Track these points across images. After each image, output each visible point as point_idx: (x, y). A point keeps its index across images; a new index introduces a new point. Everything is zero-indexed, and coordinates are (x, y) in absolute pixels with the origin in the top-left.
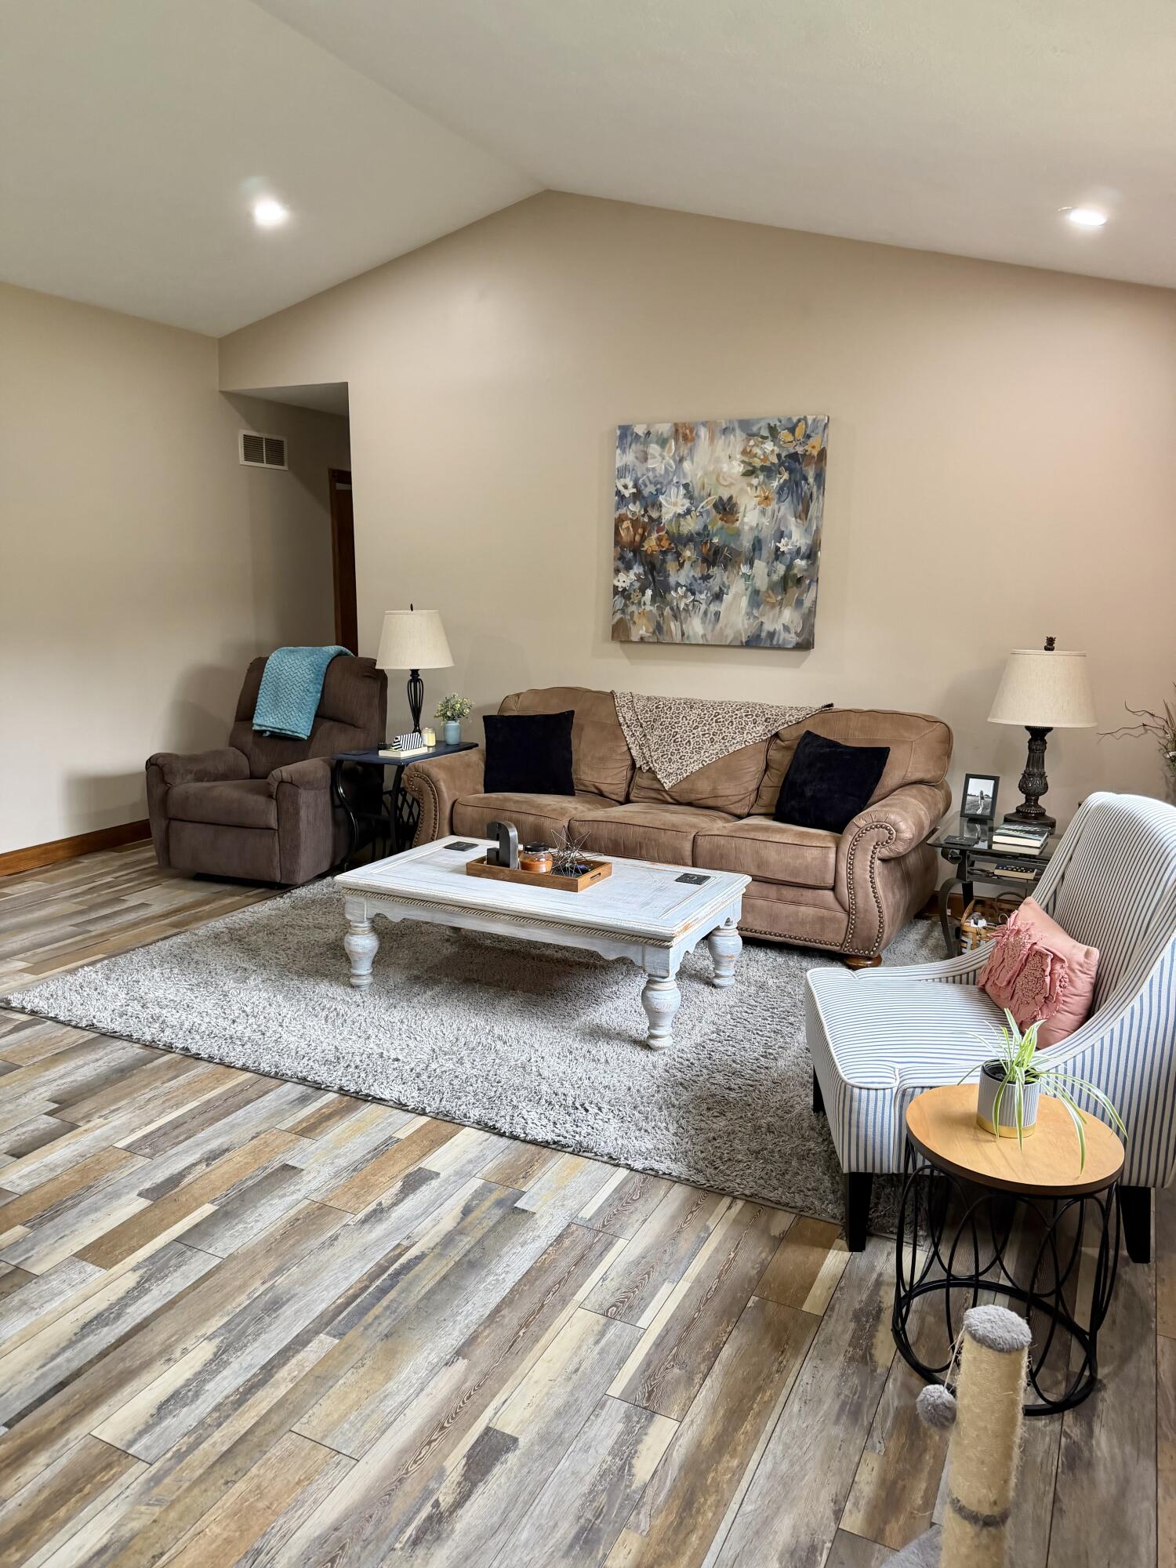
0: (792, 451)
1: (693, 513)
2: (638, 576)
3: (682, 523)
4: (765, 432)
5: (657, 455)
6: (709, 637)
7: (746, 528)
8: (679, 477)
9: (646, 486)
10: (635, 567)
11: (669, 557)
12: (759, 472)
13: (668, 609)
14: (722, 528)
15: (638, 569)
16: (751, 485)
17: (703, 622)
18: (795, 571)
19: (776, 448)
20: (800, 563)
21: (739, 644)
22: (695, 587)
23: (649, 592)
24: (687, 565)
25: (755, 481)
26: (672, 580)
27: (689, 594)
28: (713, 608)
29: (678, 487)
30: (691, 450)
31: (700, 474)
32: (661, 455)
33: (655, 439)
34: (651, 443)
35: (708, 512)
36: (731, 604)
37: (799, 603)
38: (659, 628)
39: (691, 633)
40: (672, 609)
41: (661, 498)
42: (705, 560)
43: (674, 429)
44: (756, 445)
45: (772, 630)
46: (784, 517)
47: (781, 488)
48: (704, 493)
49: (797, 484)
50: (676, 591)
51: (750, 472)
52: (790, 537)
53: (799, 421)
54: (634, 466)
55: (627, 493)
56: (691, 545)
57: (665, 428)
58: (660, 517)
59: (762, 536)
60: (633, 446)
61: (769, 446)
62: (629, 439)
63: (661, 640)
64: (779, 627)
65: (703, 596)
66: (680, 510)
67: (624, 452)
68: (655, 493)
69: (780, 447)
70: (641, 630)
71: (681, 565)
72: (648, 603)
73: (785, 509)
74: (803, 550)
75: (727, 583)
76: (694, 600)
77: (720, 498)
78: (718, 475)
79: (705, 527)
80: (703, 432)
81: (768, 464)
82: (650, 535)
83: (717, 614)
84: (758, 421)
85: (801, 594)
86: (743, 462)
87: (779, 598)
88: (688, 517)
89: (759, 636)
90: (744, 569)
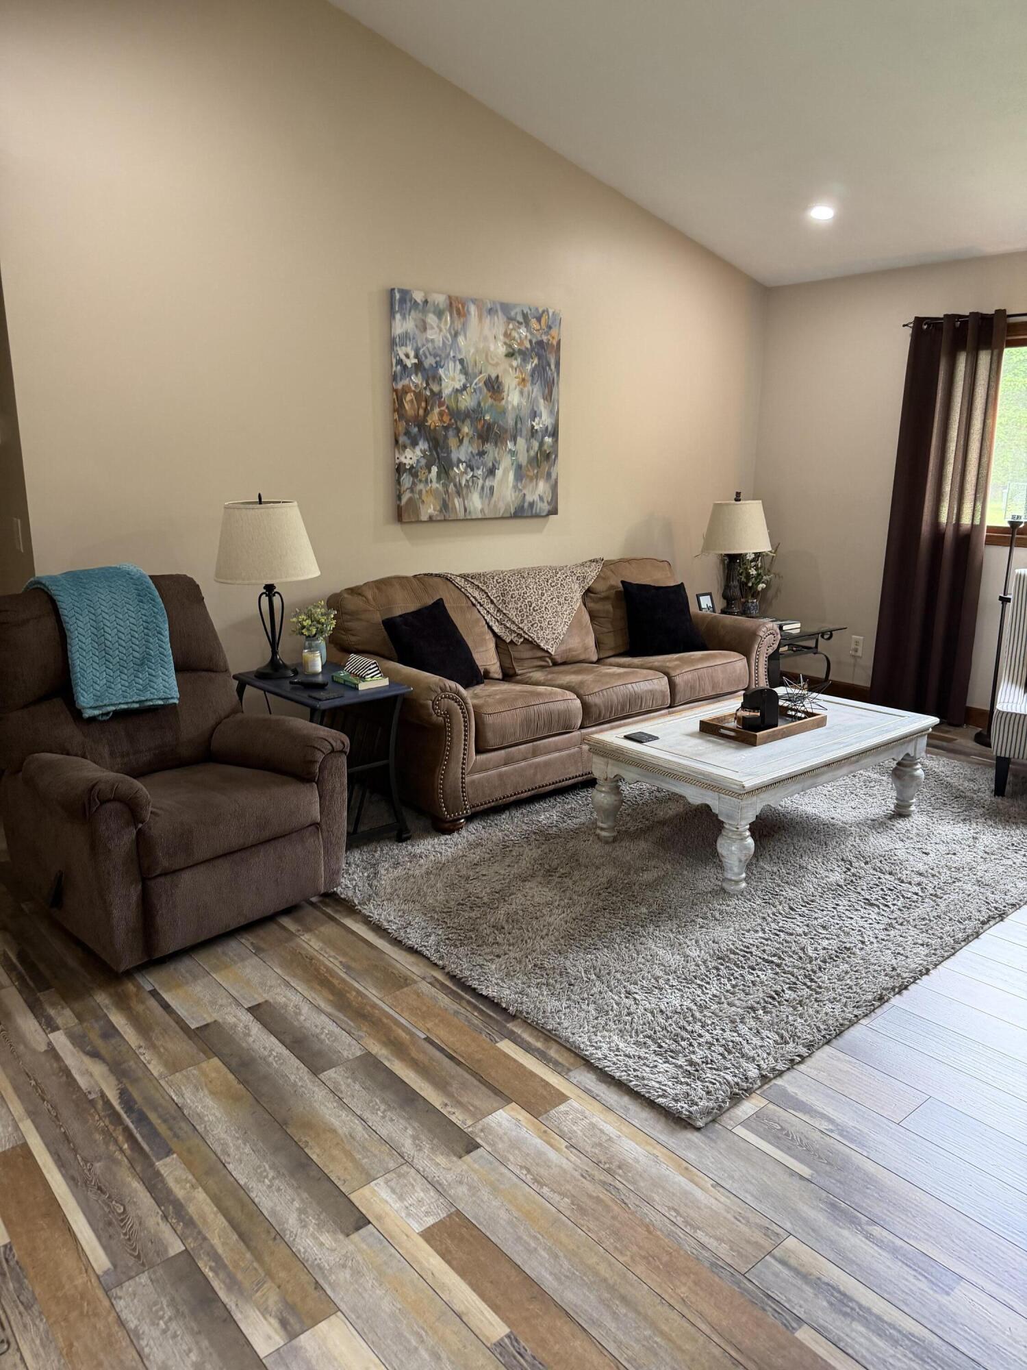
0: (540, 339)
1: (468, 389)
2: (423, 452)
3: (460, 399)
4: (520, 319)
5: (435, 326)
6: (486, 512)
7: (510, 408)
8: (455, 352)
9: (426, 357)
10: (421, 443)
11: (451, 433)
12: (517, 354)
13: (452, 485)
14: (492, 406)
15: (423, 445)
16: (512, 366)
17: (481, 497)
18: (545, 447)
19: (528, 334)
20: (548, 440)
21: (508, 515)
22: (473, 463)
23: (435, 469)
24: (466, 441)
25: (515, 363)
26: (454, 457)
27: (469, 470)
28: (488, 483)
29: (455, 362)
30: (464, 325)
31: (472, 351)
32: (438, 326)
33: (432, 309)
34: (429, 312)
35: (480, 389)
36: (502, 480)
37: (549, 475)
38: (445, 506)
39: (472, 508)
40: (455, 485)
41: (441, 371)
42: (480, 437)
43: (448, 302)
44: (514, 329)
45: (531, 500)
46: (536, 397)
47: (533, 371)
48: (477, 371)
49: (544, 369)
50: (458, 467)
51: (510, 355)
52: (541, 417)
53: (543, 312)
54: (414, 334)
55: (409, 363)
56: (468, 422)
57: (440, 299)
58: (440, 392)
59: (522, 415)
60: (413, 312)
61: (523, 331)
62: (409, 304)
63: (447, 518)
64: (536, 498)
65: (480, 472)
66: (458, 386)
67: (404, 317)
68: (434, 365)
69: (532, 334)
70: (429, 509)
71: (461, 441)
72: (434, 480)
73: (536, 391)
74: (550, 428)
75: (498, 459)
76: (473, 476)
77: (490, 377)
78: (487, 353)
79: (479, 404)
80: (473, 309)
81: (523, 349)
82: (432, 409)
83: (492, 488)
84: (515, 306)
85: (550, 468)
86: (505, 343)
87: (536, 471)
88: (465, 393)
89: (523, 506)
90: (510, 445)
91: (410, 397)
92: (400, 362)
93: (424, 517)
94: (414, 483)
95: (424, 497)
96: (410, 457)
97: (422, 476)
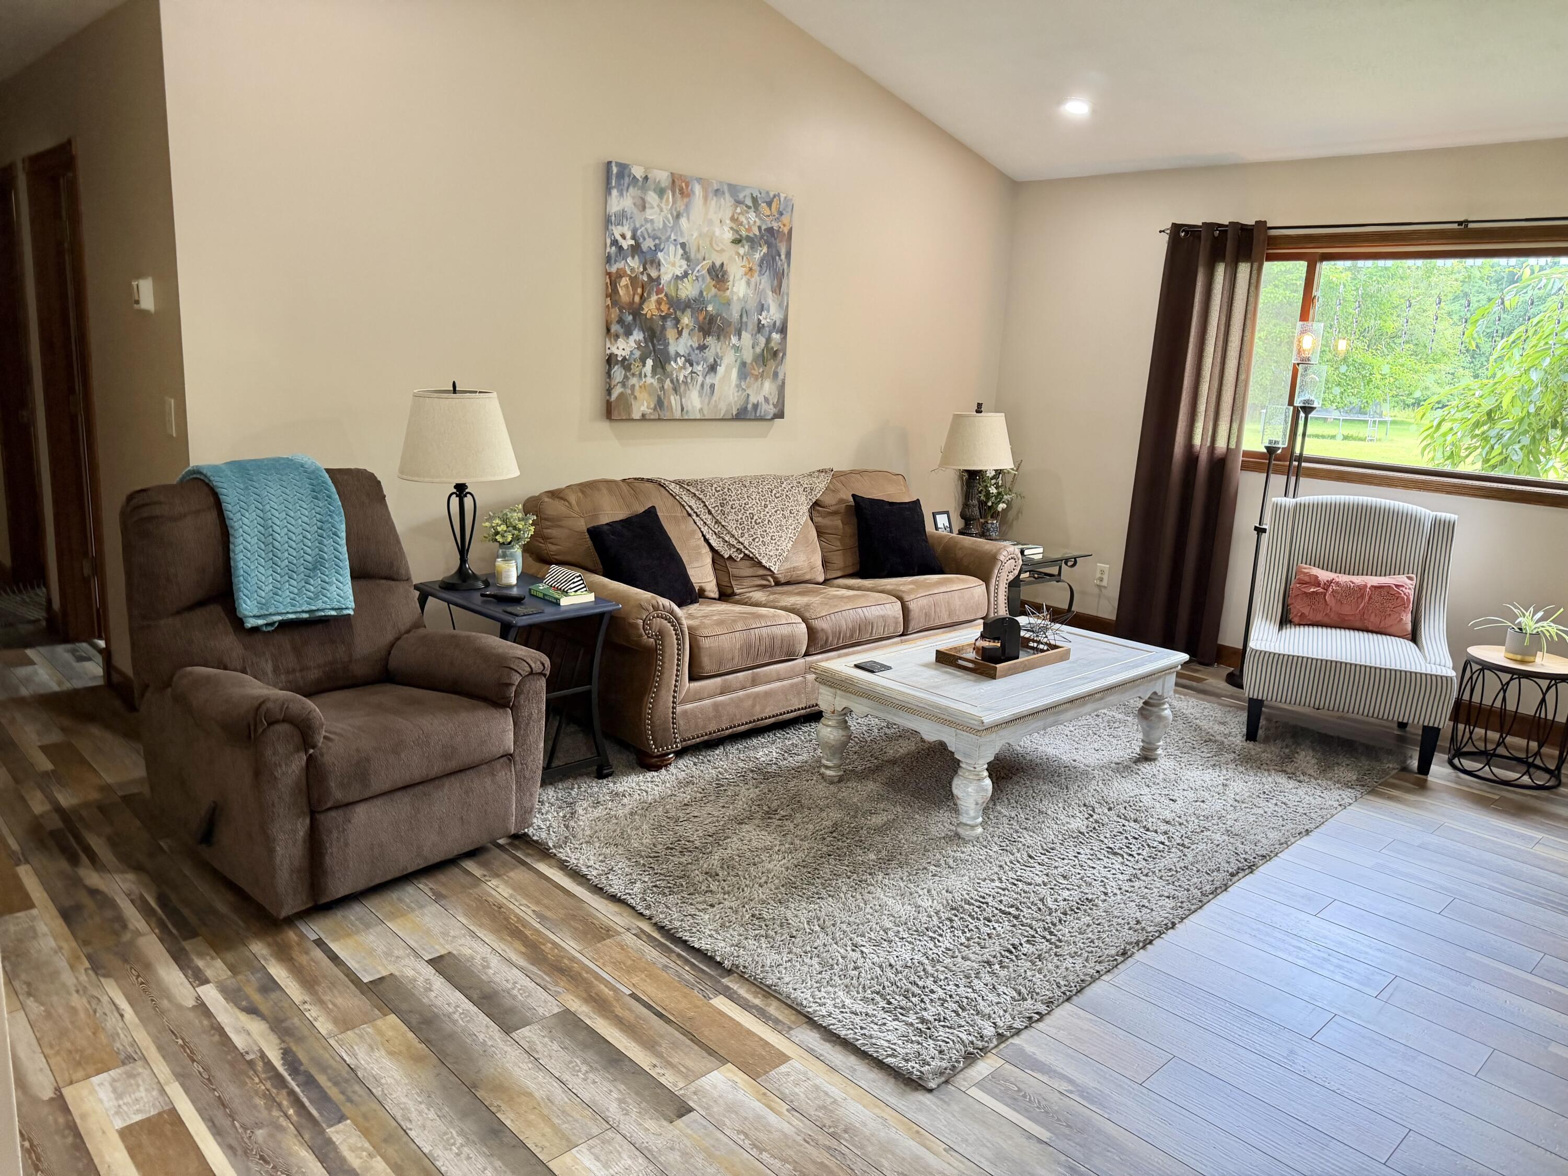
0: (770, 226)
1: (689, 277)
2: (638, 343)
3: (680, 286)
4: (749, 202)
5: (655, 205)
6: (705, 413)
7: (735, 298)
8: (676, 235)
9: (644, 239)
10: (635, 332)
11: (669, 323)
12: (744, 242)
13: (668, 382)
14: (715, 296)
15: (637, 335)
16: (738, 254)
17: (700, 395)
18: (772, 344)
19: (757, 220)
20: (776, 336)
21: (730, 417)
22: (693, 357)
23: (649, 362)
24: (685, 333)
25: (742, 251)
26: (672, 350)
27: (688, 365)
28: (709, 381)
29: (676, 245)
30: (687, 206)
31: (696, 235)
32: (658, 206)
33: (653, 187)
34: (649, 189)
35: (703, 277)
36: (724, 377)
37: (776, 374)
38: (660, 404)
39: (690, 408)
40: (672, 381)
41: (660, 255)
42: (701, 329)
43: (670, 180)
44: (741, 213)
45: (756, 402)
46: (763, 289)
47: (762, 260)
48: (700, 257)
49: (774, 259)
50: (676, 361)
51: (737, 241)
52: (768, 311)
53: (775, 196)
54: (632, 213)
55: (626, 244)
56: (689, 312)
57: (662, 177)
58: (659, 277)
59: (748, 307)
60: (631, 189)
61: (752, 215)
62: (627, 180)
63: (662, 417)
64: (761, 399)
65: (700, 368)
66: (679, 272)
67: (621, 194)
68: (653, 248)
69: (761, 219)
70: (642, 405)
71: (680, 333)
72: (649, 374)
73: (765, 282)
74: (778, 324)
75: (720, 355)
76: (692, 372)
77: (713, 263)
78: (712, 238)
79: (701, 293)
80: (698, 189)
81: (751, 235)
82: (649, 296)
83: (712, 386)
84: (744, 188)
85: (777, 367)
86: (732, 228)
87: (761, 370)
88: (685, 280)
89: (746, 408)
90: (734, 340)
91: (624, 281)
92: (615, 242)
93: (636, 415)
94: (626, 377)
95: (637, 393)
96: (624, 347)
97: (635, 369)
